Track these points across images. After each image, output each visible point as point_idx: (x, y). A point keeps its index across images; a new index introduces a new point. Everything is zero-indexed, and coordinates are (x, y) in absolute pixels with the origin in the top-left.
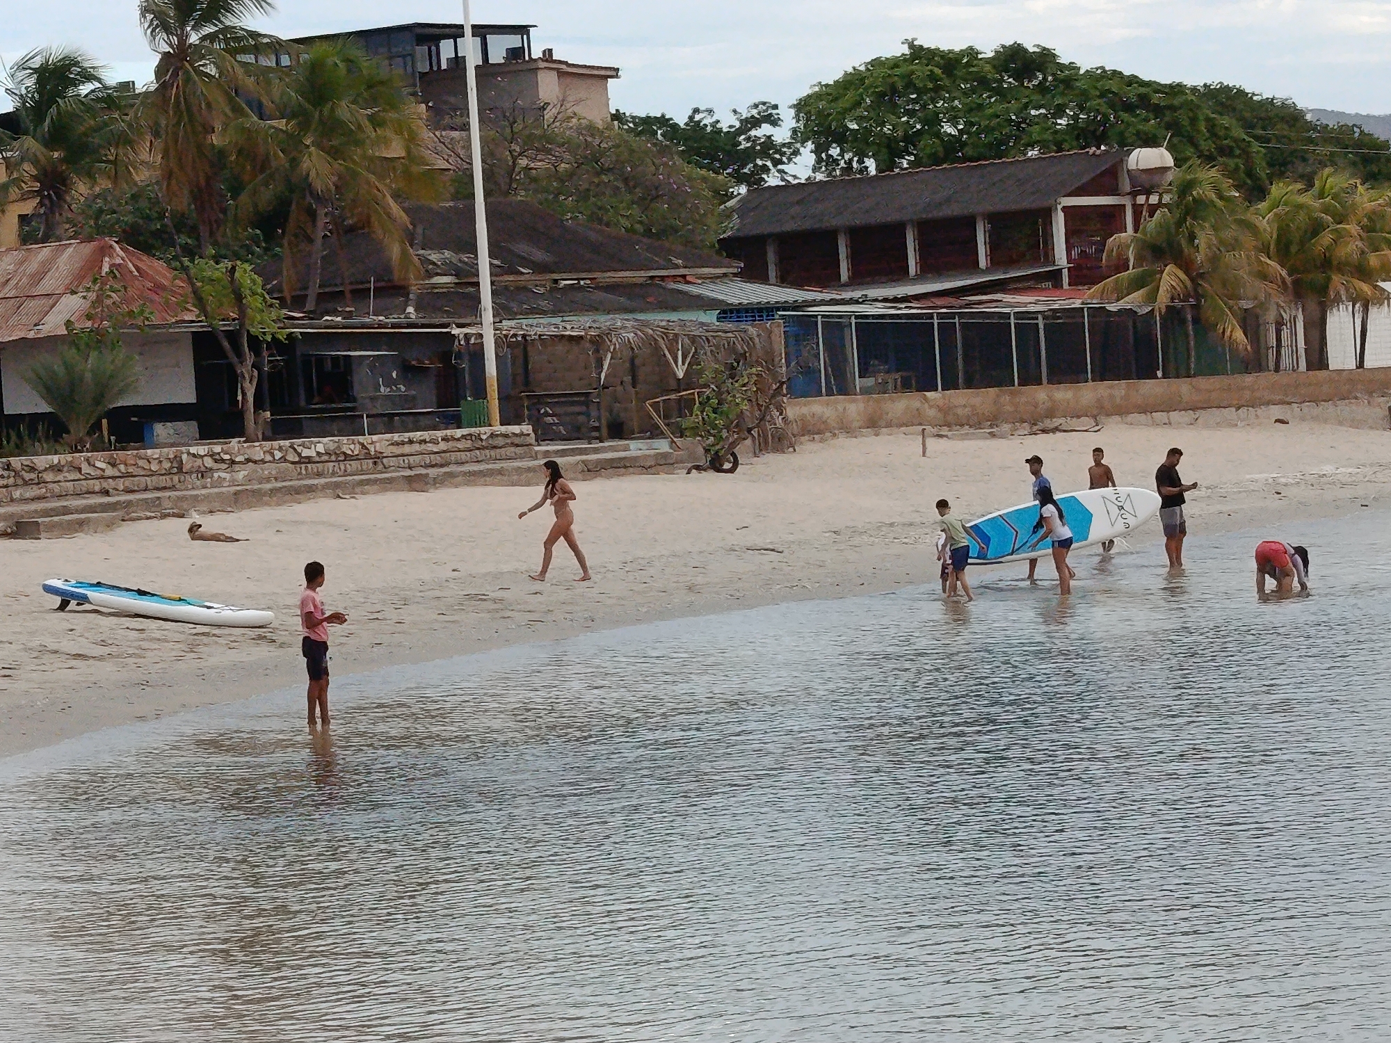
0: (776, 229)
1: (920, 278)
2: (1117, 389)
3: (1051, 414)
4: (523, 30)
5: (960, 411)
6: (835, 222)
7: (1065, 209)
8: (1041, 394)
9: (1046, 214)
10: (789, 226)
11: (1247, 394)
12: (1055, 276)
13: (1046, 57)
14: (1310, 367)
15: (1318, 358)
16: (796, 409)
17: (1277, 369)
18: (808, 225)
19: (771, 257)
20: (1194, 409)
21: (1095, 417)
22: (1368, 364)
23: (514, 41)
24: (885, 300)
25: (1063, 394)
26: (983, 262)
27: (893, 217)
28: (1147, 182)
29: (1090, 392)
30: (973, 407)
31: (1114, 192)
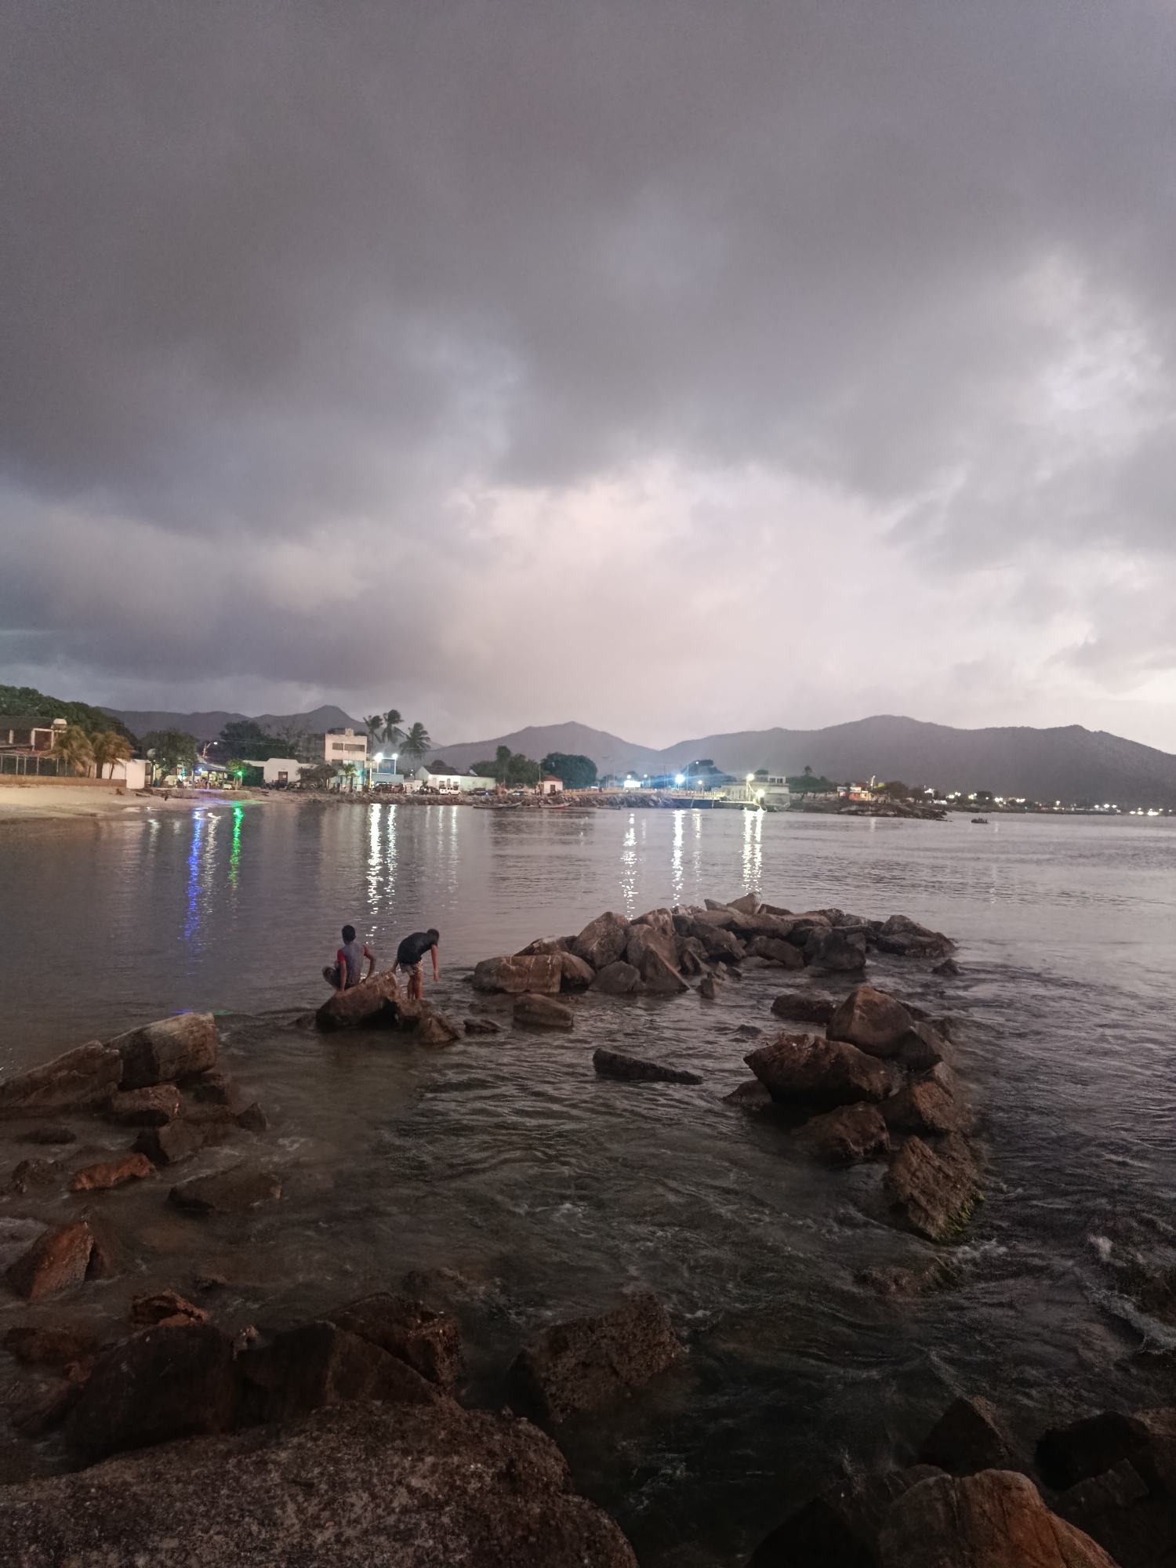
2: (44, 778)
3: (25, 783)
7: (34, 731)
8: (24, 778)
9: (29, 732)
11: (79, 783)
12: (31, 747)
13: (34, 692)
14: (97, 778)
15: (99, 775)
17: (88, 777)
22: (112, 778)
25: (30, 778)
26: (11, 742)
28: (58, 727)
29: (38, 778)
31: (49, 728)
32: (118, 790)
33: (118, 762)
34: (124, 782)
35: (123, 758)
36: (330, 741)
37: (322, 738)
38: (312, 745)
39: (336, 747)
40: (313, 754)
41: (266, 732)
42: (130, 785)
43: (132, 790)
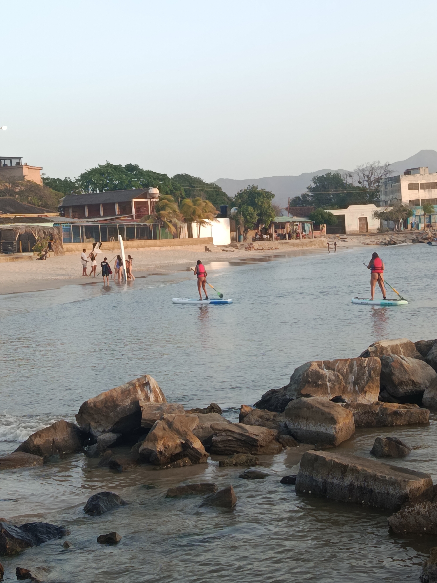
0: (71, 205)
1: (103, 217)
2: (142, 242)
4: (20, 158)
5: (105, 247)
6: (84, 204)
7: (134, 202)
9: (131, 203)
10: (75, 204)
11: (172, 243)
12: (132, 216)
13: (136, 167)
14: (189, 237)
15: (190, 235)
16: (66, 246)
17: (180, 238)
18: (78, 204)
19: (71, 211)
20: (160, 246)
21: (137, 248)
22: (200, 237)
23: (18, 161)
24: (92, 221)
26: (116, 213)
27: (97, 202)
28: (153, 196)
30: (108, 246)
31: (145, 198)
32: (206, 247)
33: (205, 222)
34: (211, 240)
35: (208, 218)
36: (405, 183)
37: (397, 179)
38: (389, 188)
39: (412, 187)
40: (391, 196)
41: (349, 181)
42: (216, 242)
43: (218, 246)
